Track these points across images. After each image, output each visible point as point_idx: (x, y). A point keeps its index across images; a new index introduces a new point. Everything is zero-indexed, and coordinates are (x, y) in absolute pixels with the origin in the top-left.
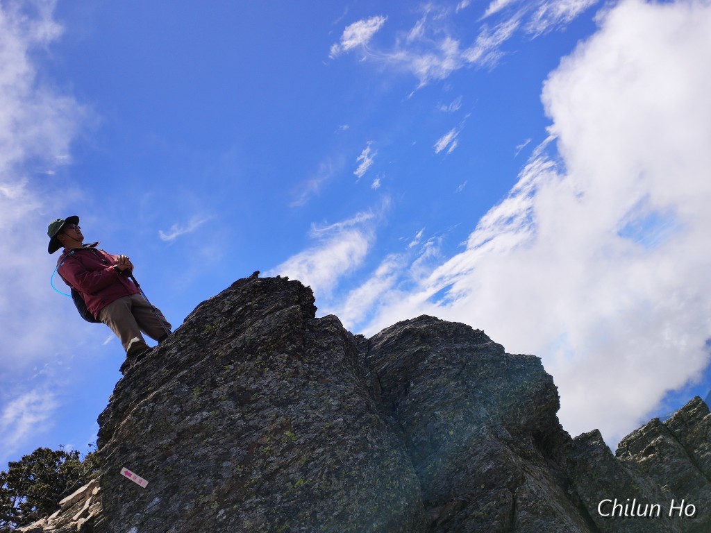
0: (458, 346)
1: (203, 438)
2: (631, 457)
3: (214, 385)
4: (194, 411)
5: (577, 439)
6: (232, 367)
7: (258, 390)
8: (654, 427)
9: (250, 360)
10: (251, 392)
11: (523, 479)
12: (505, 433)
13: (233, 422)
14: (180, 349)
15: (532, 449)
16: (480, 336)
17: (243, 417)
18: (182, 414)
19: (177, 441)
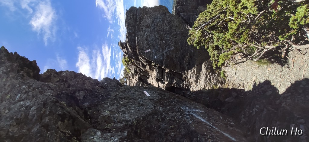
1: (149, 37)
3: (142, 29)
4: (144, 35)
6: (141, 24)
7: (148, 24)
9: (142, 21)
10: (148, 25)
13: (150, 31)
14: (131, 30)
17: (151, 29)
18: (143, 36)
19: (147, 41)
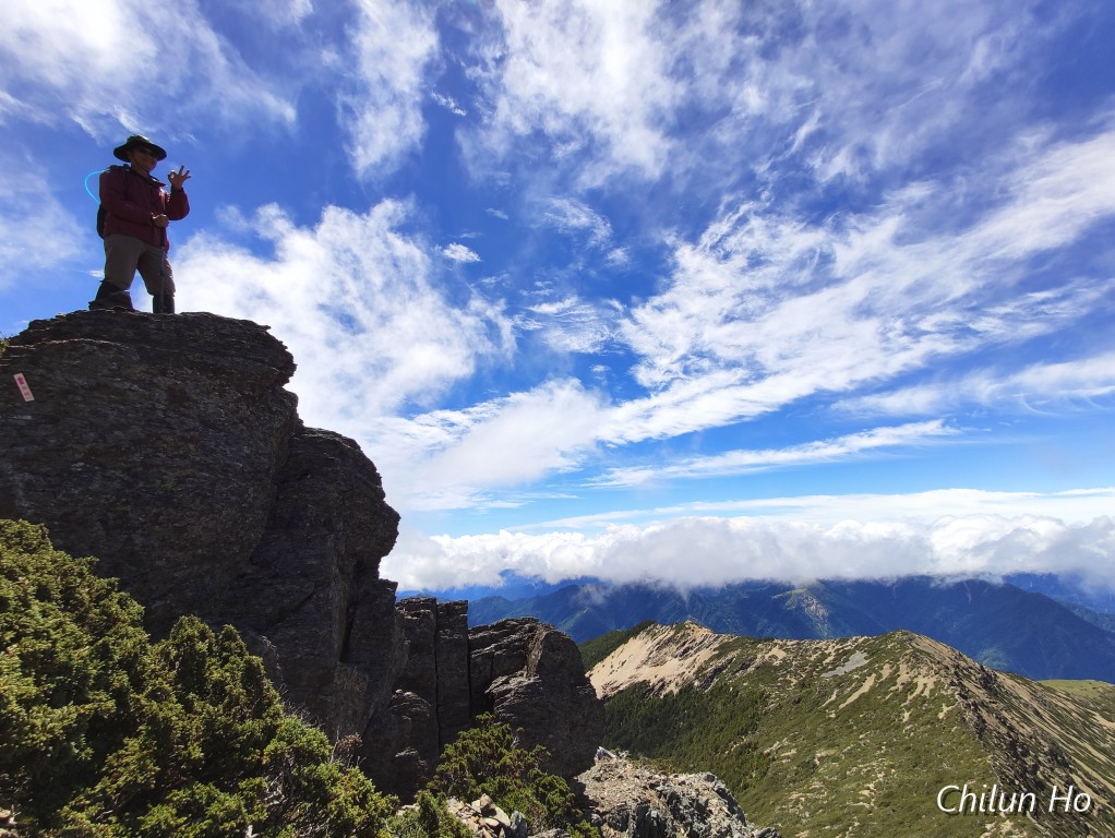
0: (359, 475)
2: (403, 611)
3: (164, 373)
4: (127, 379)
5: (381, 580)
6: (190, 372)
7: (195, 402)
8: (430, 602)
9: (210, 378)
10: (188, 399)
11: (329, 584)
12: (342, 549)
15: (350, 569)
16: (377, 479)
17: (165, 412)
18: (116, 374)
19: (91, 388)
